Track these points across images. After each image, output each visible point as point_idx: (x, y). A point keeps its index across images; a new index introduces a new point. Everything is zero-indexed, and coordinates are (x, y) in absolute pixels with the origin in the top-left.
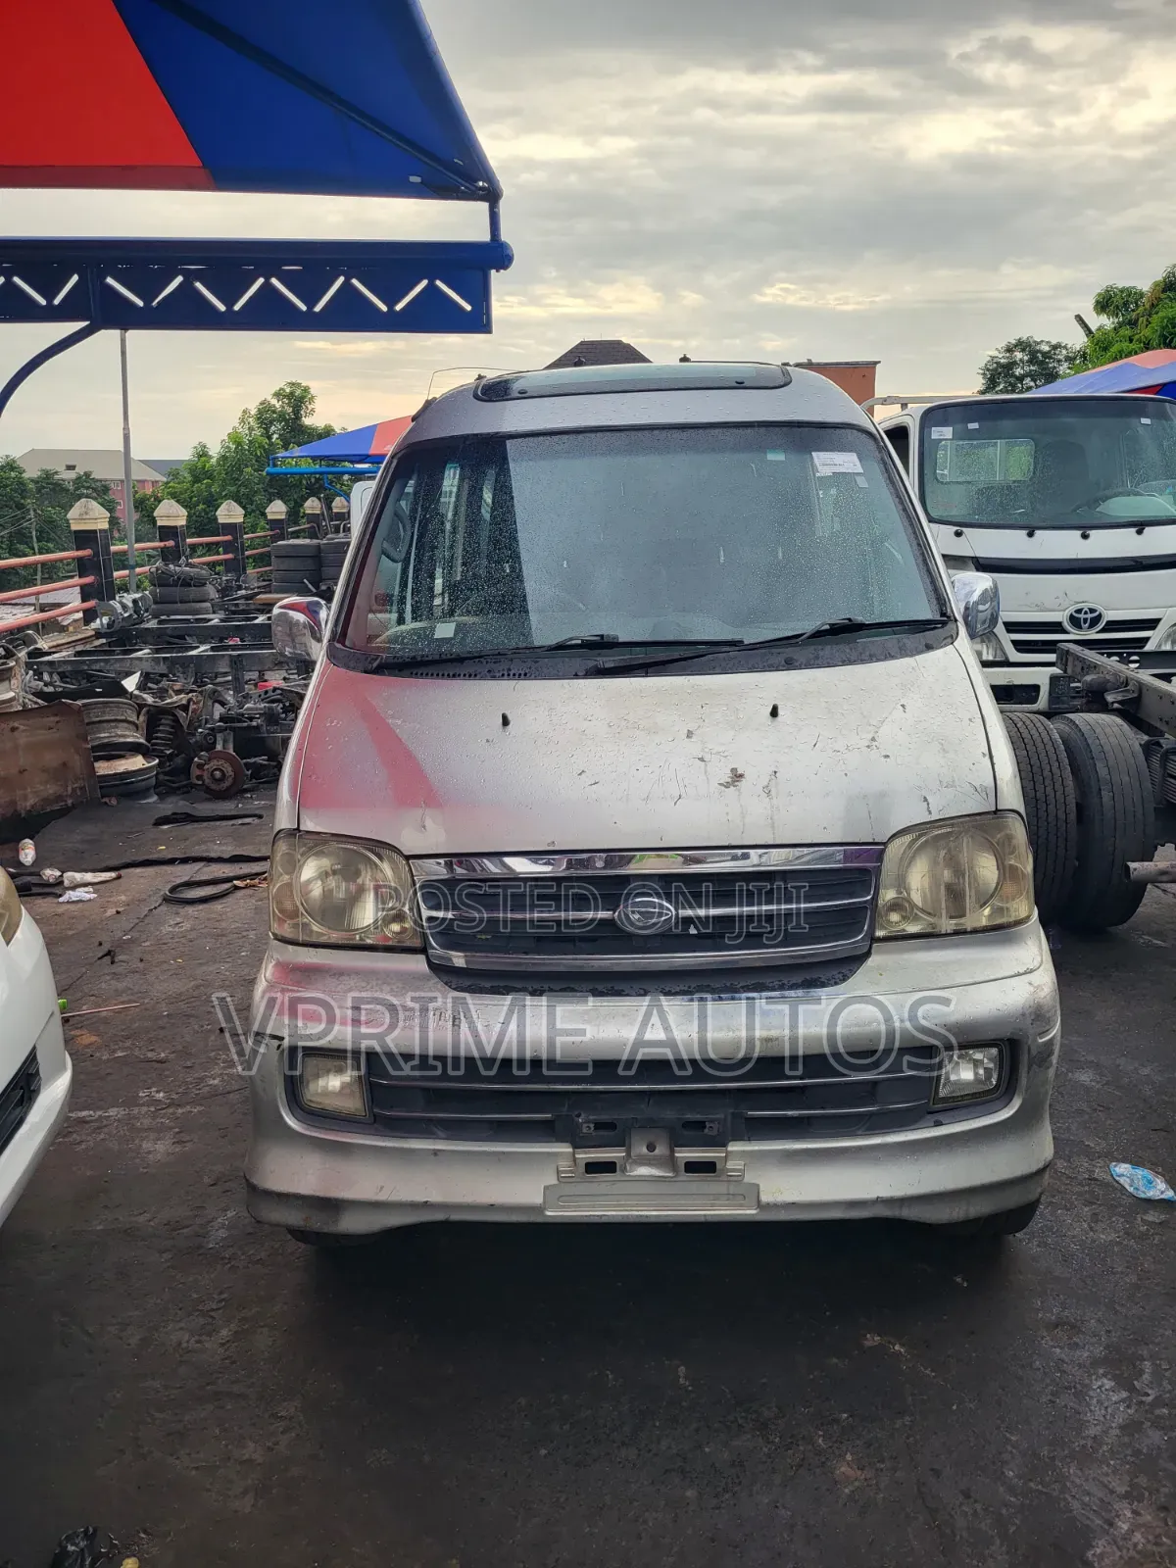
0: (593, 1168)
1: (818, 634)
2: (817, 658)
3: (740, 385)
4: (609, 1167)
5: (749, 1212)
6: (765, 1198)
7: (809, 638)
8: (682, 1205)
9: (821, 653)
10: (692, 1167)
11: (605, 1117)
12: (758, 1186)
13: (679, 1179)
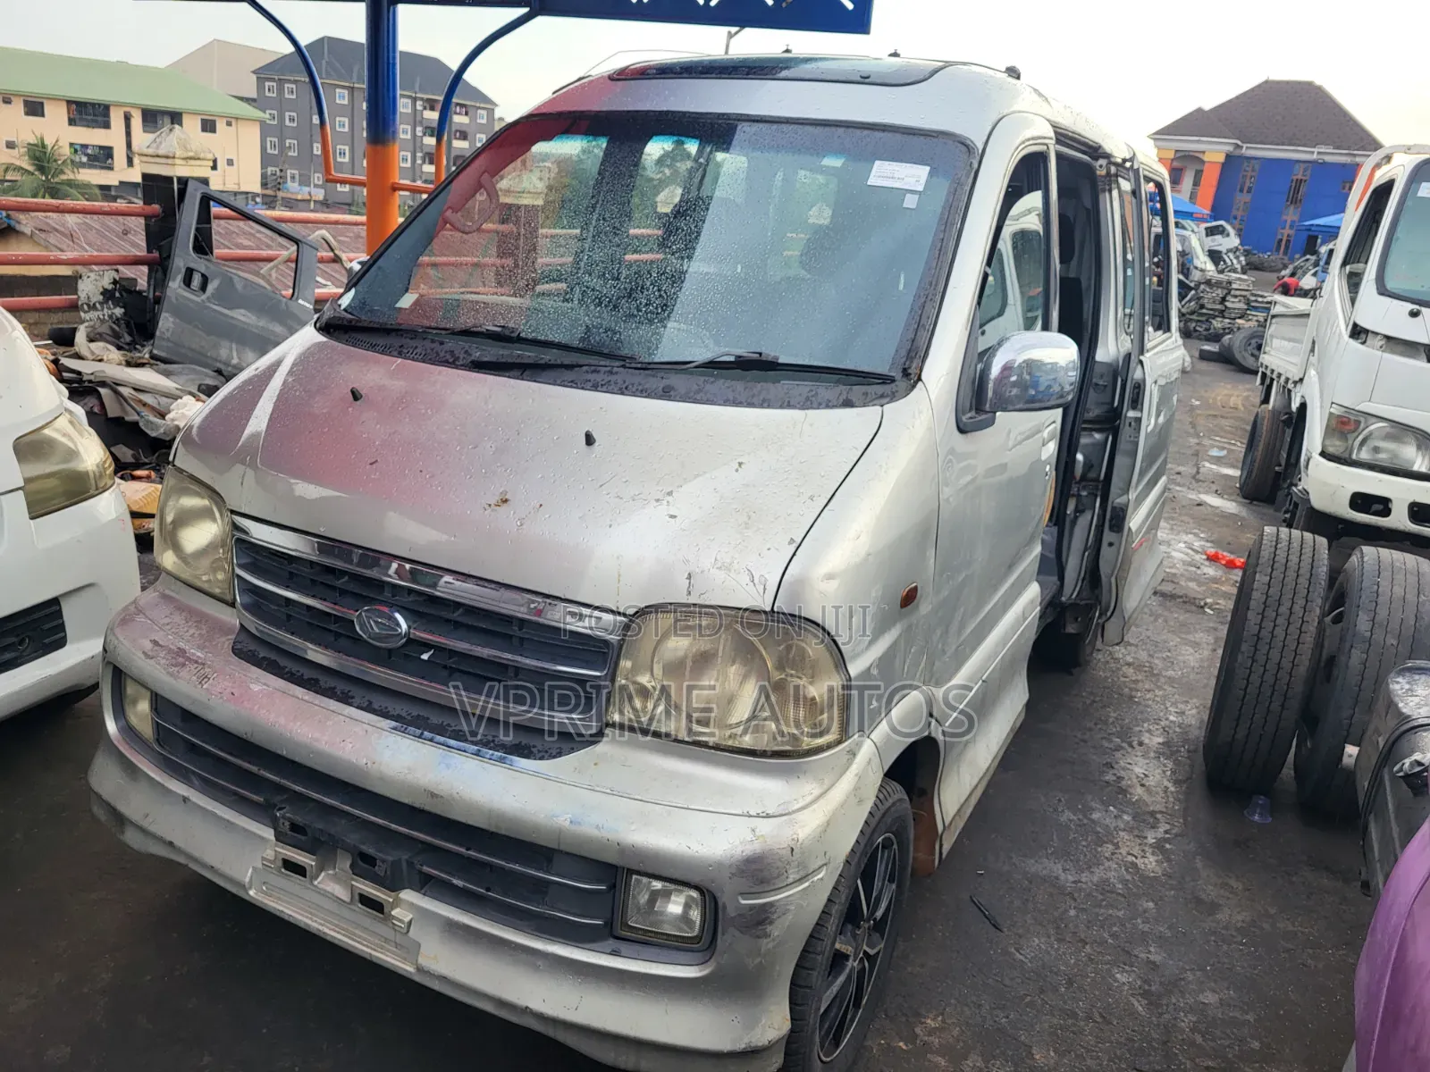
0: (290, 866)
1: (712, 365)
2: (699, 391)
3: (865, 80)
4: (299, 870)
5: (407, 968)
6: (422, 961)
7: (696, 367)
8: (355, 934)
9: (708, 387)
10: (366, 901)
11: (299, 819)
12: (420, 945)
13: (352, 907)
